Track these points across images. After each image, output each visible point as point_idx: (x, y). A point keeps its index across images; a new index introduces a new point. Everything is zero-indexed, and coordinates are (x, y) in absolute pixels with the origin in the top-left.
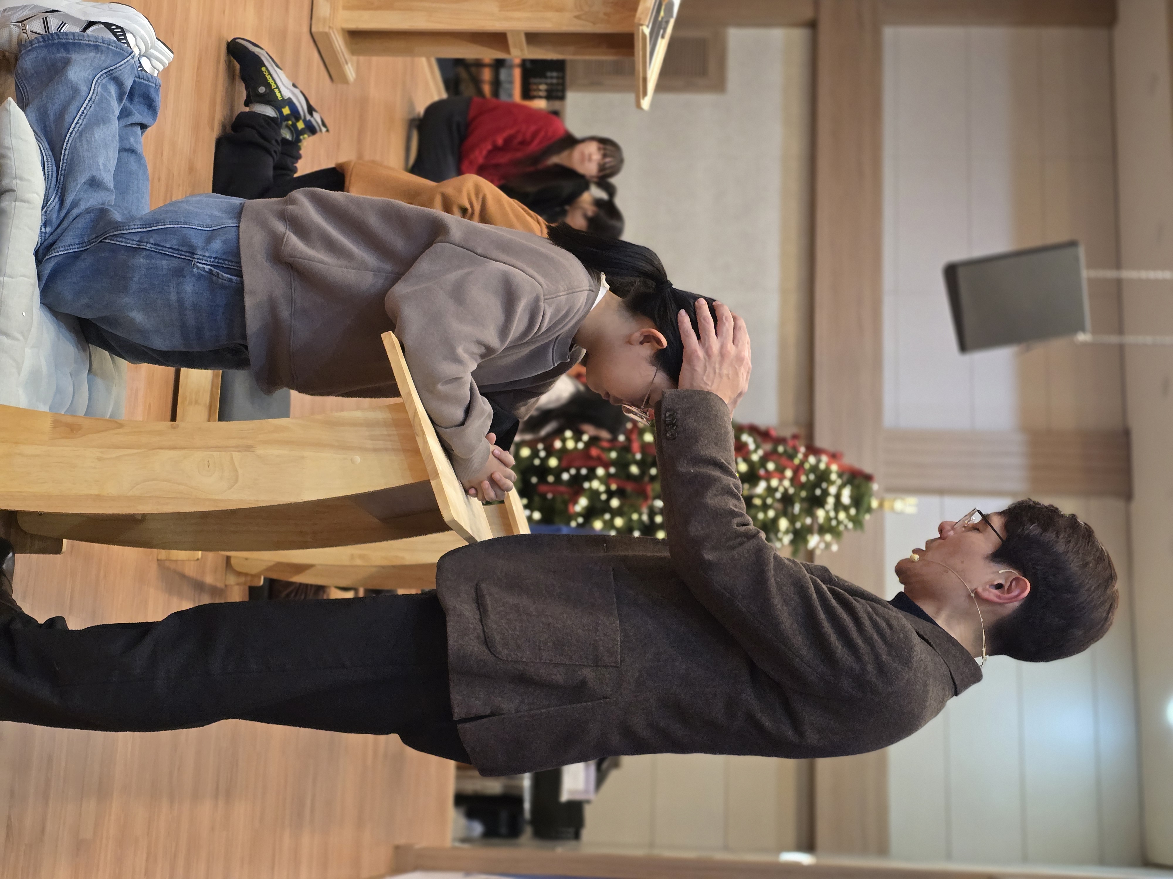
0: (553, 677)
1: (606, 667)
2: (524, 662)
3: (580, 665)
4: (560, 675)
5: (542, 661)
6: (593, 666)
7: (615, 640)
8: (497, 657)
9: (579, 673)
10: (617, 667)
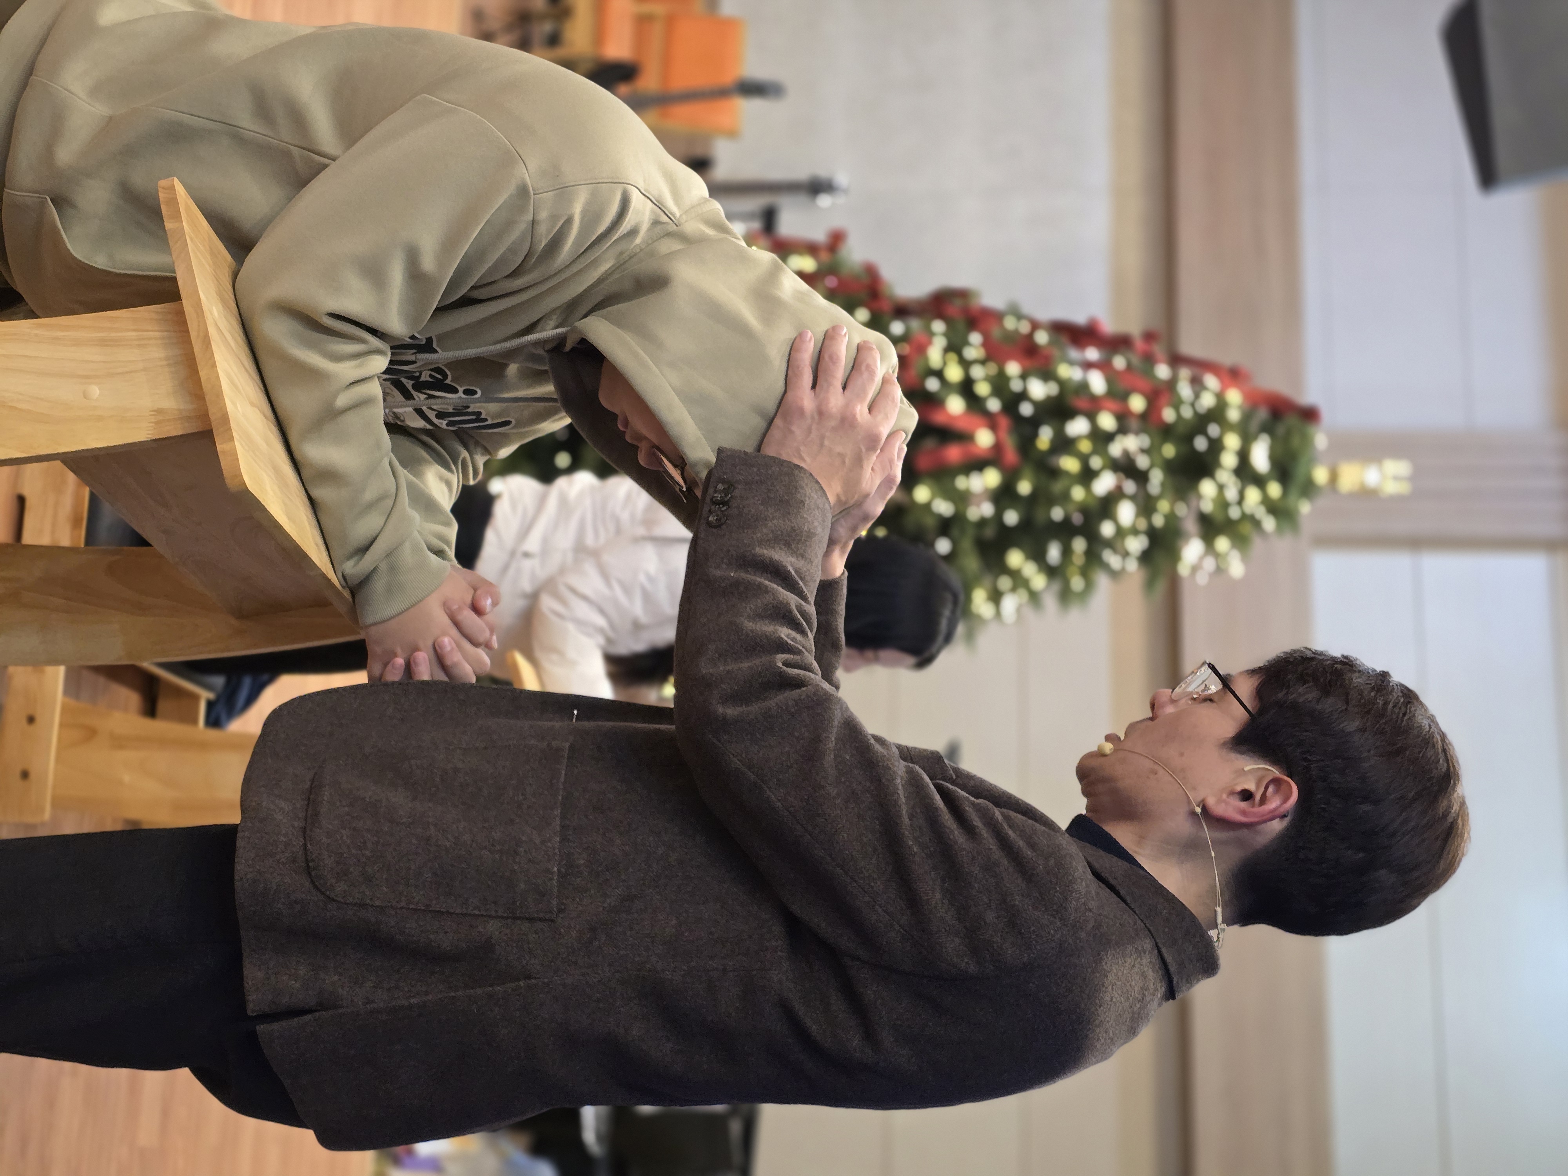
0: (432, 936)
1: (531, 920)
2: (377, 906)
3: (482, 915)
4: (446, 933)
5: (412, 906)
6: (507, 918)
7: (548, 871)
8: (328, 897)
9: (481, 929)
10: (552, 921)
